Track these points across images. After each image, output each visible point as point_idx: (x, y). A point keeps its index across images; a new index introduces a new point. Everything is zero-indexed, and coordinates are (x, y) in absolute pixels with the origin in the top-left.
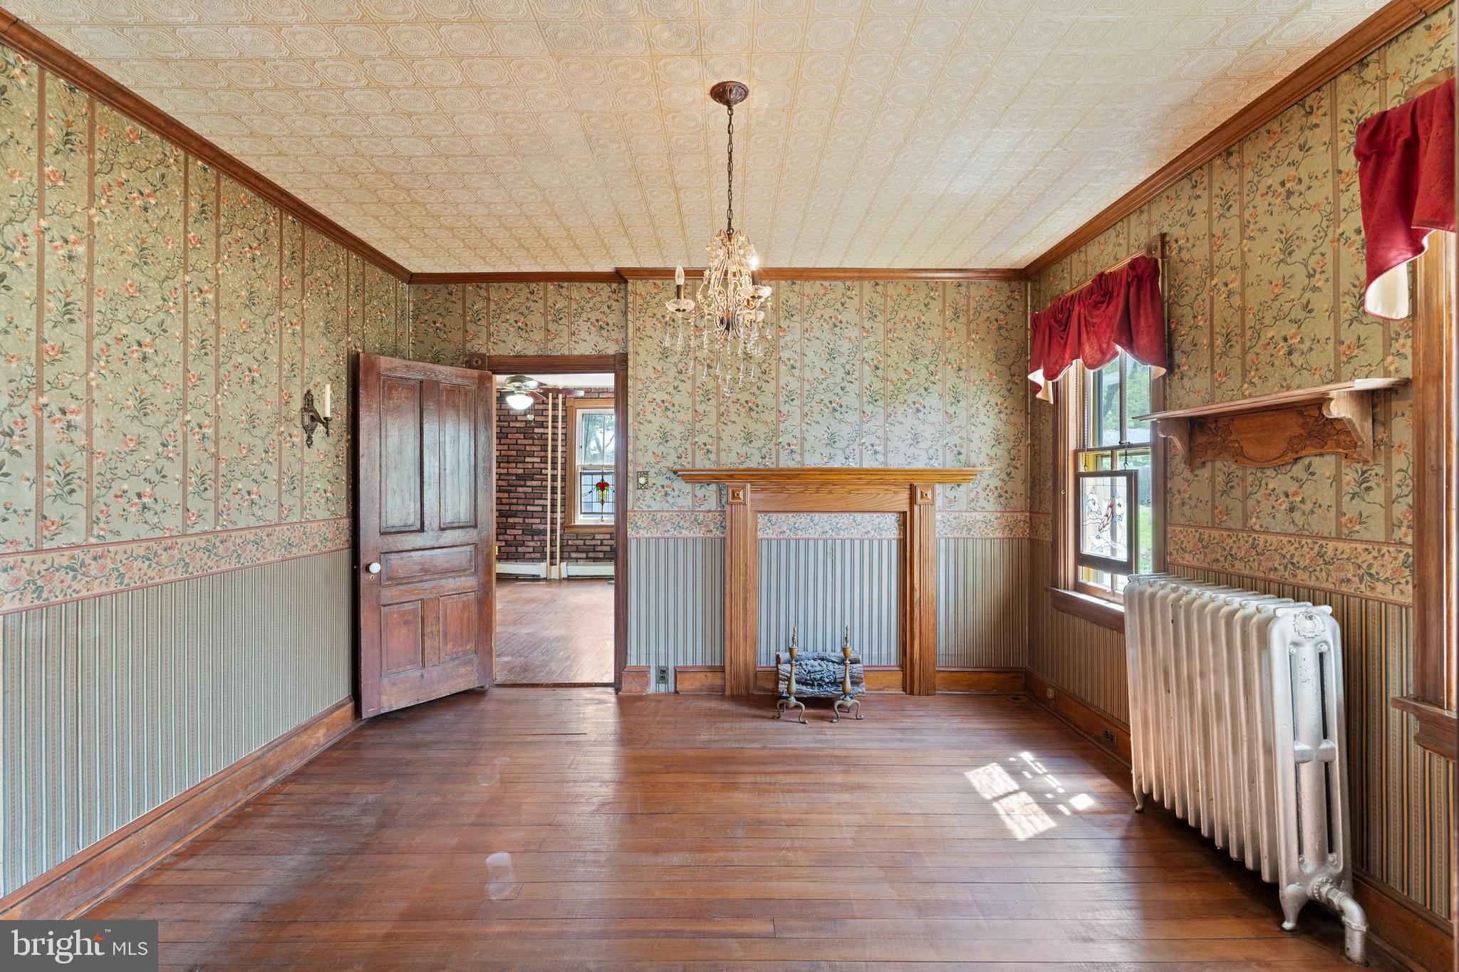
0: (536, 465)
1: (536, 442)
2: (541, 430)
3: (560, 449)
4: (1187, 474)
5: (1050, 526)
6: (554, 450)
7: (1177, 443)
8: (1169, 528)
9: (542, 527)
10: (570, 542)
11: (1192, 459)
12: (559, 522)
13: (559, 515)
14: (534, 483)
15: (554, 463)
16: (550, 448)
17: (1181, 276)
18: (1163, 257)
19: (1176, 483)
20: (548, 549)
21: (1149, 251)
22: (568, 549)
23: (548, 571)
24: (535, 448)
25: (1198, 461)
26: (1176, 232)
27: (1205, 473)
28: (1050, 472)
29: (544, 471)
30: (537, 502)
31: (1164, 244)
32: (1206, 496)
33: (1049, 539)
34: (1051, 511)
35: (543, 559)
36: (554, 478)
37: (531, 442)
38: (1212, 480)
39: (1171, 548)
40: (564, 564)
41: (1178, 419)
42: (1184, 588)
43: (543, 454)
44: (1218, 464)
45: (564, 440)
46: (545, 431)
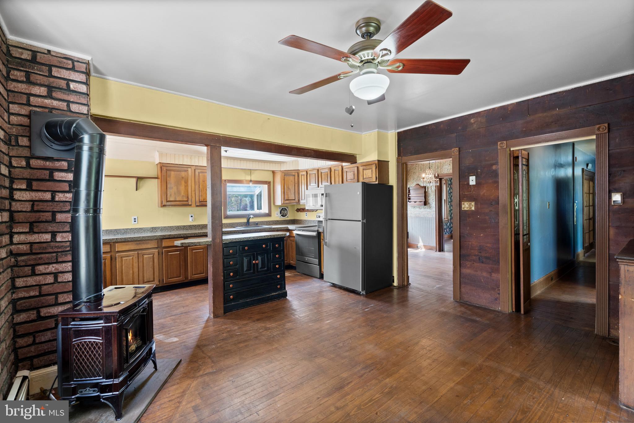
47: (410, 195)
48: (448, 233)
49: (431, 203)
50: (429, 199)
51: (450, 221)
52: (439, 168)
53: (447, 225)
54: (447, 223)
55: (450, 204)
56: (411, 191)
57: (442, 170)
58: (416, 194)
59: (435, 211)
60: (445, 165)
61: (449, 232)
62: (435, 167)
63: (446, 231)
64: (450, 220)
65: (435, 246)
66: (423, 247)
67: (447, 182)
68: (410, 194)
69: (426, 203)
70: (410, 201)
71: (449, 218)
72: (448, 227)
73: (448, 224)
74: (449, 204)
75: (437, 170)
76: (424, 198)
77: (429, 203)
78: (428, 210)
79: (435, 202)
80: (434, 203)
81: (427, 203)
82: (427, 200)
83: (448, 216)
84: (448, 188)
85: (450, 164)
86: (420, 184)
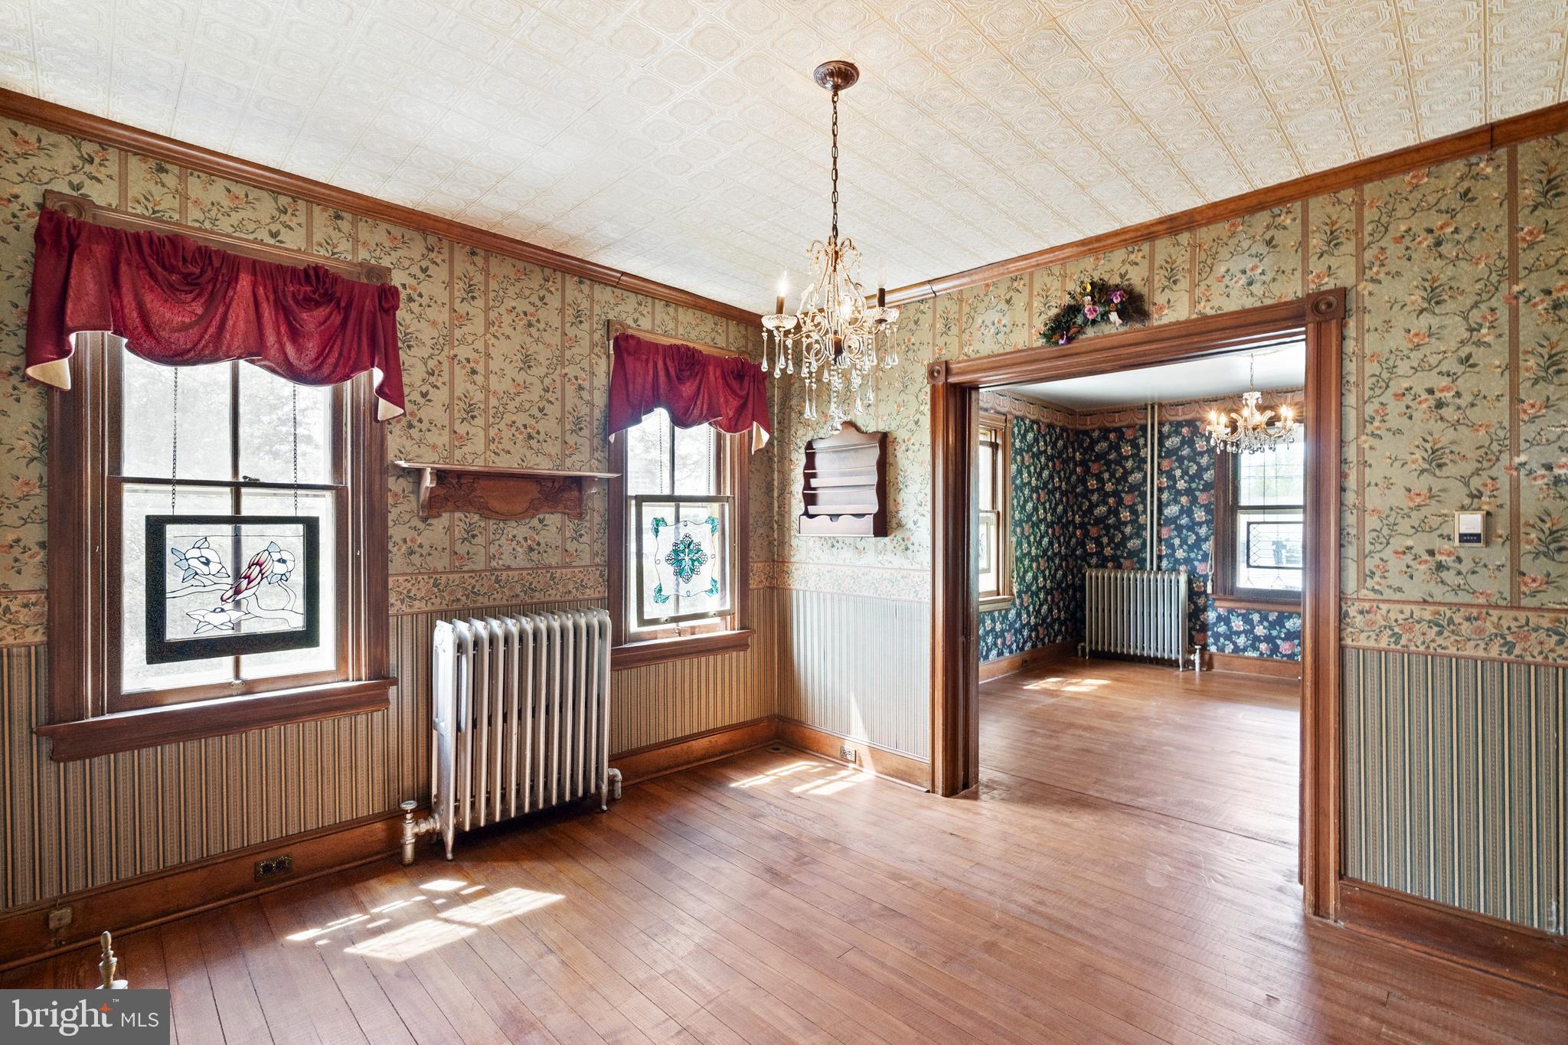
47: (814, 482)
48: (1011, 652)
49: (910, 525)
50: (900, 500)
51: (1017, 601)
52: (955, 330)
53: (1005, 617)
54: (1008, 611)
55: (1018, 530)
56: (820, 461)
57: (966, 337)
58: (843, 474)
59: (929, 568)
60: (981, 307)
61: (1014, 647)
62: (933, 326)
63: (1004, 643)
64: (1020, 596)
65: (928, 760)
66: (865, 756)
67: (1010, 440)
68: (814, 476)
69: (883, 524)
70: (812, 509)
71: (1015, 591)
72: (1011, 625)
73: (1012, 614)
74: (1014, 532)
75: (940, 341)
76: (872, 496)
77: (900, 525)
78: (898, 561)
79: (929, 516)
80: (926, 522)
81: (894, 525)
82: (891, 506)
83: (1011, 582)
84: (1014, 467)
85: (1008, 302)
86: (859, 423)
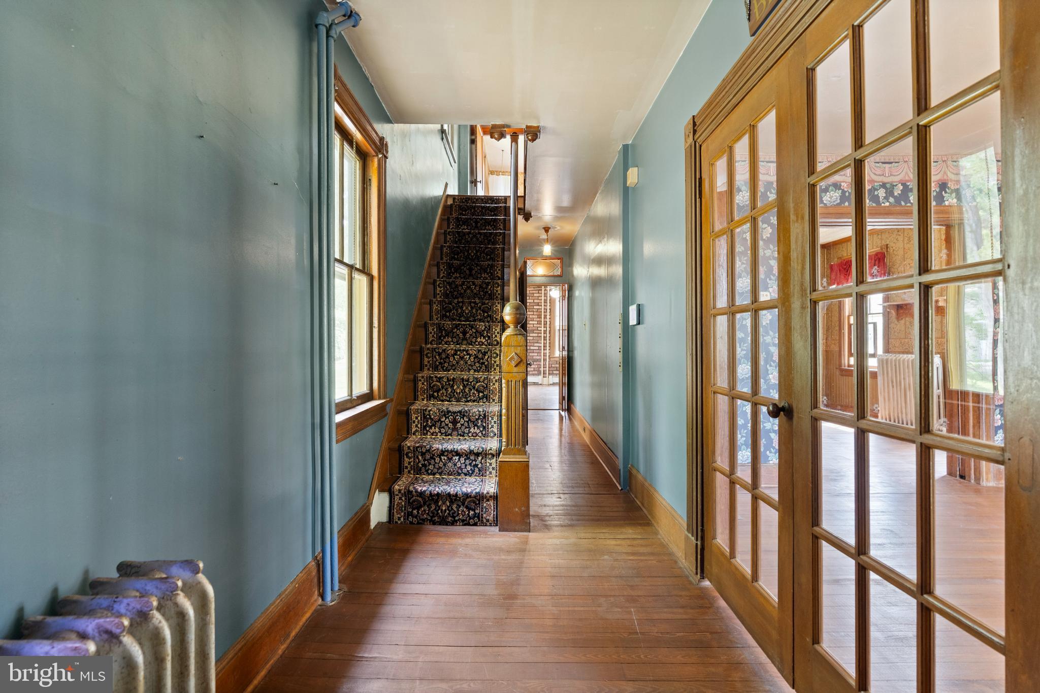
0: (535, 325)
1: (535, 313)
2: (538, 307)
3: (548, 317)
4: (896, 322)
5: (838, 344)
6: (545, 317)
7: (893, 313)
8: (890, 340)
9: (538, 358)
10: (553, 366)
11: (898, 317)
12: (548, 355)
13: (548, 351)
14: (534, 335)
15: (545, 324)
16: (543, 316)
17: (894, 259)
18: (887, 252)
19: (892, 326)
20: (542, 369)
21: (882, 249)
22: (551, 369)
23: (543, 381)
24: (534, 316)
25: (900, 318)
26: (891, 244)
27: (903, 322)
28: (837, 324)
29: (539, 329)
30: (535, 345)
31: (887, 248)
32: (903, 329)
33: (837, 349)
34: (838, 339)
35: (539, 374)
36: (545, 332)
37: (532, 313)
38: (905, 324)
39: (890, 346)
40: (551, 377)
41: (893, 305)
42: (897, 355)
43: (538, 319)
44: (907, 319)
45: (550, 312)
46: (540, 307)
